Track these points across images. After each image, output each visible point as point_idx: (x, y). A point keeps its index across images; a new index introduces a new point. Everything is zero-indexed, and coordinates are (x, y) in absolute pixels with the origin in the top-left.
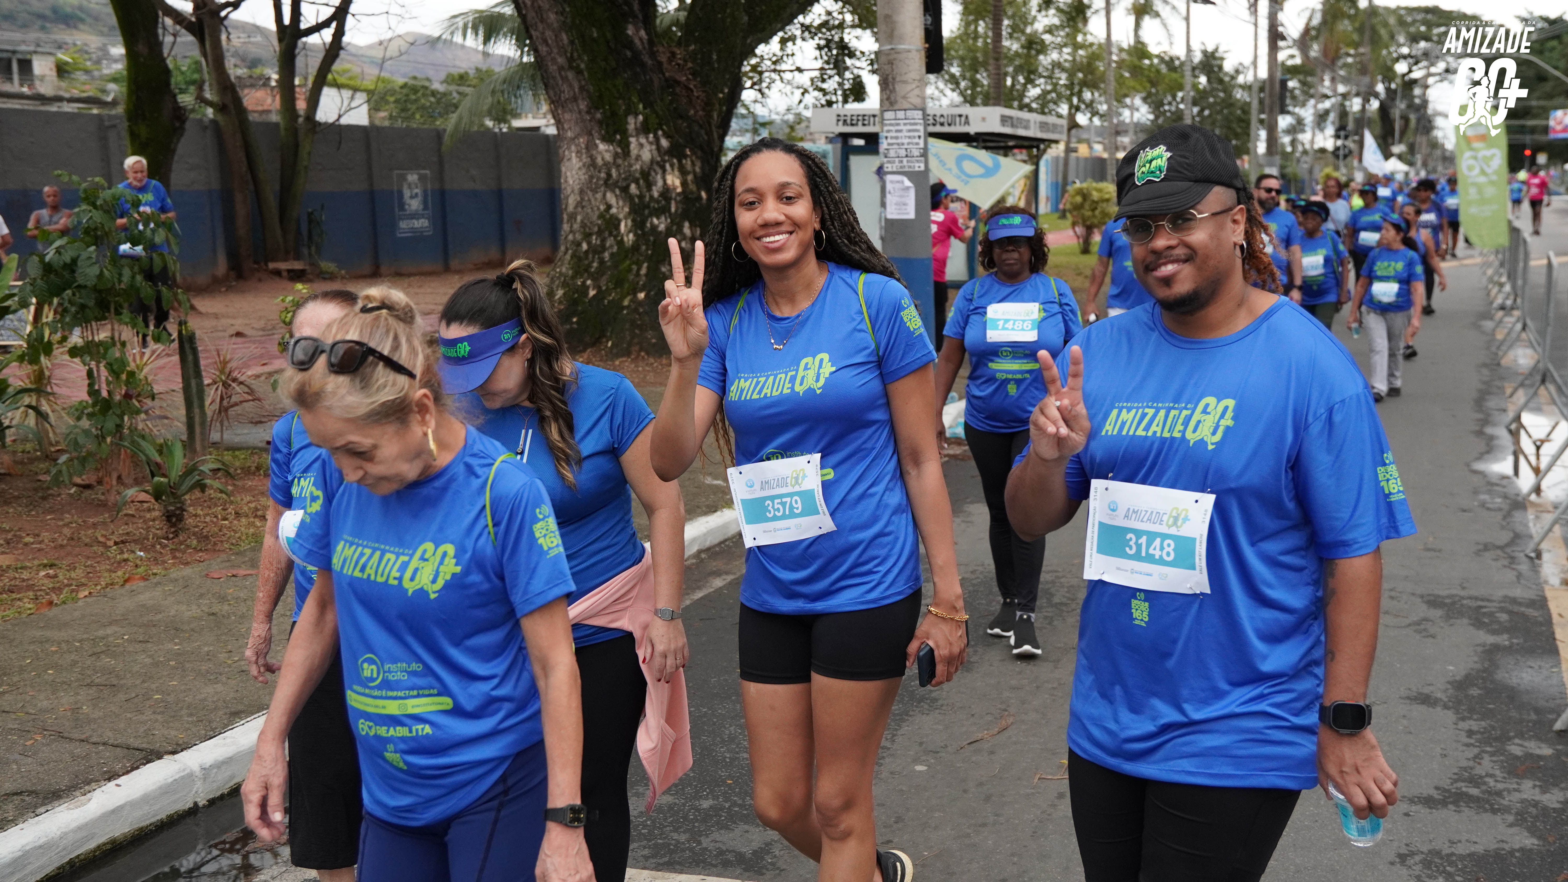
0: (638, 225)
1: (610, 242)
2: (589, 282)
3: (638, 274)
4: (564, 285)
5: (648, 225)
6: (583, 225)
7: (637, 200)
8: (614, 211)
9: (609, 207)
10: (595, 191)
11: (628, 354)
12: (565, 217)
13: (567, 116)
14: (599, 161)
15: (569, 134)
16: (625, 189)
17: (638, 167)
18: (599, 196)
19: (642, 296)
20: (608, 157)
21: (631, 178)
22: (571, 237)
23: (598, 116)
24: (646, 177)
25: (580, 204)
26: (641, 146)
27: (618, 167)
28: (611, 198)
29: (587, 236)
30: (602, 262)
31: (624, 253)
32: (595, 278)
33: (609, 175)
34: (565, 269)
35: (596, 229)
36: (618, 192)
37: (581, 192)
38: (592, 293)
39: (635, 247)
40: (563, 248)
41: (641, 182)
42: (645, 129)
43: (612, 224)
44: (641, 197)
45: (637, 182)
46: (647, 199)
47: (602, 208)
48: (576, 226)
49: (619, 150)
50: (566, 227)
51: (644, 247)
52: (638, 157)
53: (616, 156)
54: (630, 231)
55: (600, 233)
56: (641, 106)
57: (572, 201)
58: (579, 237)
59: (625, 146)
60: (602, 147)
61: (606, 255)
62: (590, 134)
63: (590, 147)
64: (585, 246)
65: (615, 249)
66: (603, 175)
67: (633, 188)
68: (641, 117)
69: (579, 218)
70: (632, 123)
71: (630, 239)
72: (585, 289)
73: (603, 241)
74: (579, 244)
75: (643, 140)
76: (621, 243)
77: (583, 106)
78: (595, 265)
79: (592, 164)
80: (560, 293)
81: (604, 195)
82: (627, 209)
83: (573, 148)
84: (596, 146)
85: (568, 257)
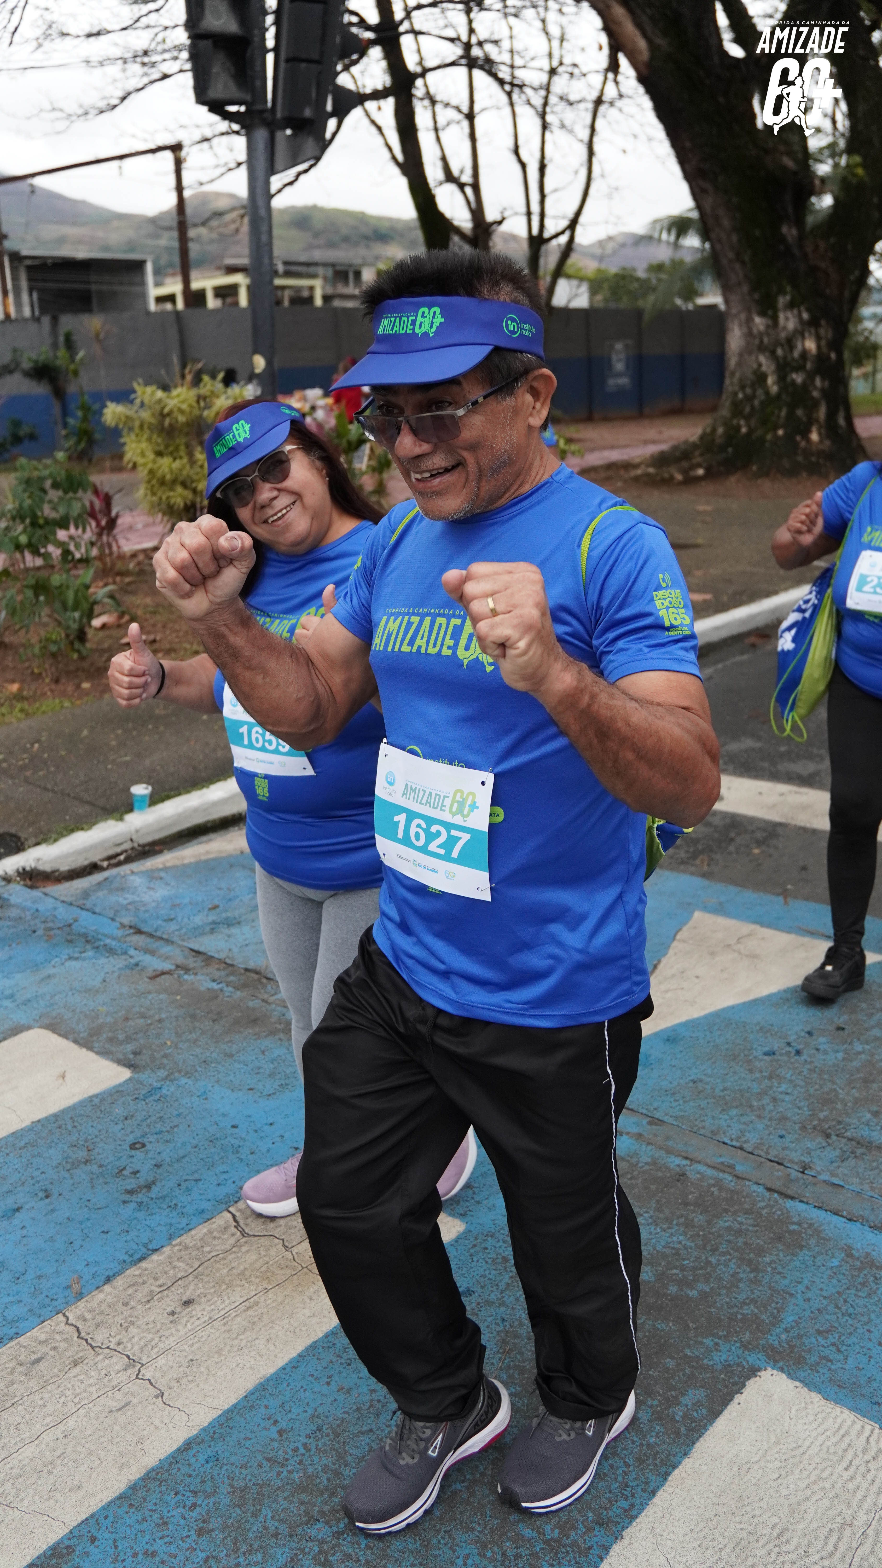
0: (782, 378)
1: (760, 392)
2: (742, 422)
3: (779, 417)
4: (725, 424)
5: (789, 379)
6: (741, 380)
7: (781, 361)
8: (764, 369)
9: (760, 365)
10: (750, 353)
11: (766, 474)
12: (727, 373)
13: (734, 298)
14: (755, 331)
15: (734, 311)
16: (773, 353)
17: (783, 335)
18: (753, 357)
19: (780, 432)
20: (762, 328)
21: (778, 343)
22: (730, 389)
23: (756, 296)
24: (790, 343)
25: (739, 364)
26: (787, 319)
27: (768, 335)
28: (762, 359)
29: (743, 387)
30: (753, 407)
31: (770, 400)
32: (747, 418)
33: (762, 342)
34: (725, 412)
35: (749, 382)
36: (767, 354)
37: (741, 355)
38: (744, 430)
39: (779, 396)
40: (724, 397)
41: (786, 347)
42: (791, 306)
43: (761, 378)
44: (785, 358)
45: (782, 345)
46: (789, 359)
47: (755, 366)
48: (736, 380)
49: (770, 322)
50: (727, 381)
51: (784, 396)
52: (785, 328)
53: (768, 326)
54: (774, 383)
55: (753, 385)
56: (788, 288)
57: (732, 361)
58: (736, 388)
59: (775, 319)
60: (758, 320)
61: (756, 403)
62: (749, 310)
63: (749, 320)
64: (740, 395)
65: (763, 397)
66: (757, 342)
67: (779, 352)
68: (788, 297)
69: (737, 375)
70: (782, 301)
71: (774, 389)
72: (739, 428)
73: (754, 391)
74: (735, 394)
75: (789, 314)
76: (767, 393)
77: (745, 288)
78: (747, 409)
79: (749, 334)
80: (720, 430)
81: (757, 358)
82: (773, 367)
83: (736, 322)
84: (753, 320)
85: (728, 403)
